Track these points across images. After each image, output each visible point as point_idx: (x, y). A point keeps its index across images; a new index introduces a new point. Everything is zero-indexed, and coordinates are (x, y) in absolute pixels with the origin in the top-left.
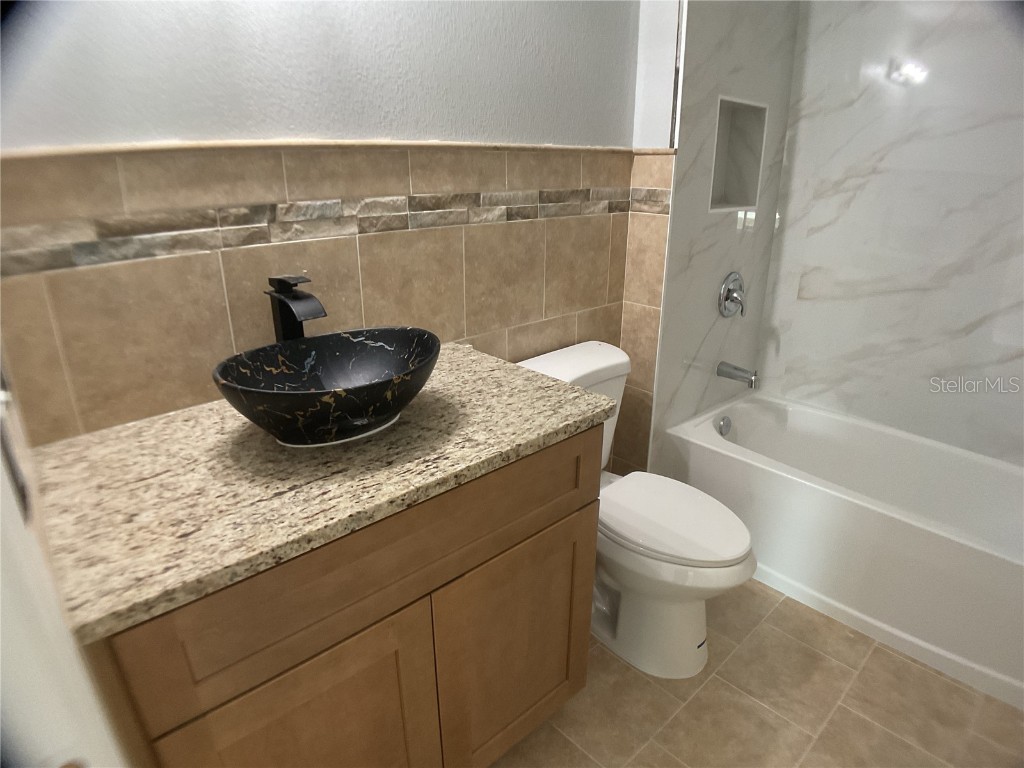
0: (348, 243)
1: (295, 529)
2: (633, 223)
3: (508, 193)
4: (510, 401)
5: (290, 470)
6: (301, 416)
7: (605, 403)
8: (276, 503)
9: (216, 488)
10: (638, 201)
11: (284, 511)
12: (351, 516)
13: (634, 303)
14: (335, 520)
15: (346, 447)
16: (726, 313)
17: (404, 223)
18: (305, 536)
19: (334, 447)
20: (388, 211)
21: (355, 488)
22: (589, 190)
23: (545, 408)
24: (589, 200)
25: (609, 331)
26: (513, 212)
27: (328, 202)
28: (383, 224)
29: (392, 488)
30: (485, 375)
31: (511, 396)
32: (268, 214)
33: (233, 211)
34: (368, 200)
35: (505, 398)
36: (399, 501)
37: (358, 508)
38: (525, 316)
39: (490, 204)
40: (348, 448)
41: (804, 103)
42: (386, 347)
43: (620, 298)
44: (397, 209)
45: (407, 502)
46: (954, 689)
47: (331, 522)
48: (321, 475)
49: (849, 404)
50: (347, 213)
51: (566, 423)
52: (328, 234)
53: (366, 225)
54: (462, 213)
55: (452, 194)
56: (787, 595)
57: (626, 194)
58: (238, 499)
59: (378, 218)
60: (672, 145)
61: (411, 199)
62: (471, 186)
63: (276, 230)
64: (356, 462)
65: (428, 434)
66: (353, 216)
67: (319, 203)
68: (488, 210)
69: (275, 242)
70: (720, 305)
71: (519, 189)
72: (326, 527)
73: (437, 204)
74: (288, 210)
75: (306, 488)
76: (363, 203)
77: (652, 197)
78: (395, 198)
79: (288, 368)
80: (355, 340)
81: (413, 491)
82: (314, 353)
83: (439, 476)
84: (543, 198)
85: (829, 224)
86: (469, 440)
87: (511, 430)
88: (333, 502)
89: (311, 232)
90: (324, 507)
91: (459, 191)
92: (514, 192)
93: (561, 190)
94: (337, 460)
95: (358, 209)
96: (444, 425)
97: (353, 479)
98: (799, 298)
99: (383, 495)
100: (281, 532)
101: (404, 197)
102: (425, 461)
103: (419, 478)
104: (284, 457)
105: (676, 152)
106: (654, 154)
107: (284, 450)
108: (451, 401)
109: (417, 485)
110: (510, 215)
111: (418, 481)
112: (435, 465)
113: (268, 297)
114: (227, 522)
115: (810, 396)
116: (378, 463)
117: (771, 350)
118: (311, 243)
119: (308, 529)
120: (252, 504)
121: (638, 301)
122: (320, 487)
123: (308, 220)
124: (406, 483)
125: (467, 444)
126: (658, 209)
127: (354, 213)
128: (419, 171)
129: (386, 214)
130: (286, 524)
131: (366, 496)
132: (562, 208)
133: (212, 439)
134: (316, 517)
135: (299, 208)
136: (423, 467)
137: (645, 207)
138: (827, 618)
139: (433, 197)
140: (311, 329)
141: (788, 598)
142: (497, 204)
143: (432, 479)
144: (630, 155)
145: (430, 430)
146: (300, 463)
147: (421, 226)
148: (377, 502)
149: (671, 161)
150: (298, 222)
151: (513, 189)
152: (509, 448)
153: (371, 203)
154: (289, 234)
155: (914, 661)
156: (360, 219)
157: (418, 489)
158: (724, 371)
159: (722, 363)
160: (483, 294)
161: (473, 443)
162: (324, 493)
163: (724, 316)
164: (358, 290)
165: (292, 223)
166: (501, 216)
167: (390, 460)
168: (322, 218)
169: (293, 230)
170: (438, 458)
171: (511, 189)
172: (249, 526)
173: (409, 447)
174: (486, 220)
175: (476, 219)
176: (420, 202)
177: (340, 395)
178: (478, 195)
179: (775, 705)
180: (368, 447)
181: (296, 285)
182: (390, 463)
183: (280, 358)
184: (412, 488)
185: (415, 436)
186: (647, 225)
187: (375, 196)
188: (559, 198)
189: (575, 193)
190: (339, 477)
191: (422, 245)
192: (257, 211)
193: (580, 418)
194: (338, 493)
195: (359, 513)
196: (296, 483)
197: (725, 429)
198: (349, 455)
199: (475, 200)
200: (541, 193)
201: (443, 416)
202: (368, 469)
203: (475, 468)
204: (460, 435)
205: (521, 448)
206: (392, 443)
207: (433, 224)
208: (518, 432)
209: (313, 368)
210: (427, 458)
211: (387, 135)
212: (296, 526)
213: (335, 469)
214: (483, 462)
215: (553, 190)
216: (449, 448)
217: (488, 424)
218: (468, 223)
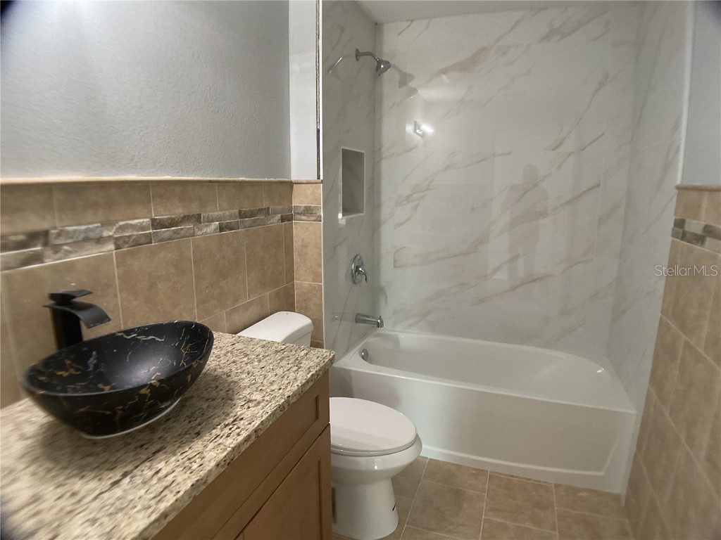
0: (106, 259)
1: (151, 510)
2: (296, 228)
3: (219, 213)
4: (262, 365)
5: (113, 459)
6: (121, 410)
7: (328, 354)
8: (118, 492)
9: (49, 492)
10: (298, 214)
11: (130, 497)
12: (192, 485)
13: (303, 281)
14: (182, 493)
15: (152, 428)
16: (357, 281)
17: (149, 239)
18: (162, 514)
19: (141, 431)
20: (137, 231)
21: (181, 461)
22: (269, 208)
23: (290, 366)
24: (269, 215)
25: (287, 303)
26: (224, 226)
27: (91, 226)
28: (133, 241)
29: (213, 454)
30: (230, 349)
31: (259, 361)
32: (42, 240)
33: (13, 238)
34: (121, 223)
35: (257, 363)
36: (223, 463)
37: (194, 478)
38: (236, 301)
39: (208, 222)
40: (154, 429)
41: (384, 149)
42: (157, 339)
43: (292, 279)
44: (143, 228)
45: (228, 461)
46: (538, 486)
47: (179, 495)
48: (144, 457)
49: (433, 327)
50: (105, 234)
51: (311, 373)
52: (92, 252)
53: (120, 242)
54: (188, 229)
55: (182, 216)
56: (429, 457)
57: (290, 209)
58: (78, 498)
59: (129, 237)
60: (319, 178)
61: (153, 220)
62: (194, 209)
63: (49, 252)
64: (168, 439)
65: (214, 403)
66: (110, 237)
67: (83, 227)
68: (207, 226)
69: (49, 262)
70: (353, 277)
71: (226, 210)
72: (177, 500)
73: (172, 223)
74: (59, 235)
75: (138, 472)
76: (117, 225)
77: (308, 211)
78: (141, 220)
79: (77, 370)
80: (129, 337)
81: (230, 451)
82: (94, 353)
83: (244, 434)
84: (242, 215)
85: (407, 220)
86: (250, 401)
87: (275, 387)
88: (170, 478)
89: (77, 252)
90: (165, 484)
91: (187, 214)
92: (224, 212)
93: (252, 209)
94: (150, 442)
95: (113, 231)
96: (223, 393)
97: (175, 454)
98: (394, 267)
99: (209, 461)
100: (141, 515)
101: (148, 220)
102: (226, 426)
103: (230, 440)
104: (99, 449)
105: (322, 182)
106: (307, 183)
107: (95, 443)
108: (216, 373)
109: (232, 446)
110: (221, 229)
111: (231, 442)
112: (235, 427)
113: (48, 310)
114: (80, 522)
115: (410, 326)
116: (187, 436)
117: (382, 302)
118: (77, 260)
119: (163, 506)
120: (96, 498)
121: (305, 280)
122: (150, 468)
123: (74, 242)
124: (222, 446)
125: (250, 404)
126: (313, 218)
127: (111, 234)
128: (158, 199)
129: (135, 233)
130: (139, 507)
131: (195, 466)
132: (254, 221)
133: (19, 447)
134: (163, 494)
135: (68, 232)
136: (226, 431)
137: (304, 218)
138: (456, 465)
139: (168, 219)
140: (89, 334)
141: (431, 459)
142: (212, 221)
143: (240, 438)
144: (290, 185)
145: (214, 400)
146: (118, 451)
147: (161, 240)
148: (208, 468)
149: (319, 188)
150: (66, 244)
151: (221, 210)
152: (283, 400)
153: (123, 225)
154: (59, 255)
155: (512, 476)
156: (116, 238)
157: (233, 449)
158: (359, 319)
159: (358, 314)
160: (207, 287)
161: (254, 403)
162: (157, 472)
163: (355, 283)
164: (116, 295)
165: (61, 245)
166: (216, 229)
167: (197, 431)
168: (86, 239)
169: (63, 251)
170: (235, 420)
171: (221, 211)
172: (106, 519)
173: (205, 417)
174: (206, 233)
175: (200, 233)
176: (160, 222)
177: (155, 386)
178: (200, 215)
179: (449, 531)
180: (169, 424)
181: (74, 297)
182: (198, 434)
183: (68, 362)
184: (229, 449)
185: (205, 406)
186: (307, 229)
187: (126, 220)
188: (252, 214)
189: (260, 210)
190: (161, 456)
191: (162, 255)
192: (33, 237)
193: (318, 368)
194: (169, 469)
195: (197, 481)
196: (125, 470)
197: (366, 356)
198: (158, 435)
199: (197, 219)
200: (240, 211)
201: (217, 387)
202: (182, 443)
203: (266, 422)
204: (240, 399)
205: (290, 398)
206: (189, 417)
207: (170, 239)
208: (283, 387)
209: (96, 366)
210: (226, 423)
211: (133, 173)
212: (149, 507)
213: (154, 450)
214: (270, 415)
215: (247, 209)
216: (239, 411)
217: (257, 385)
218: (194, 236)
